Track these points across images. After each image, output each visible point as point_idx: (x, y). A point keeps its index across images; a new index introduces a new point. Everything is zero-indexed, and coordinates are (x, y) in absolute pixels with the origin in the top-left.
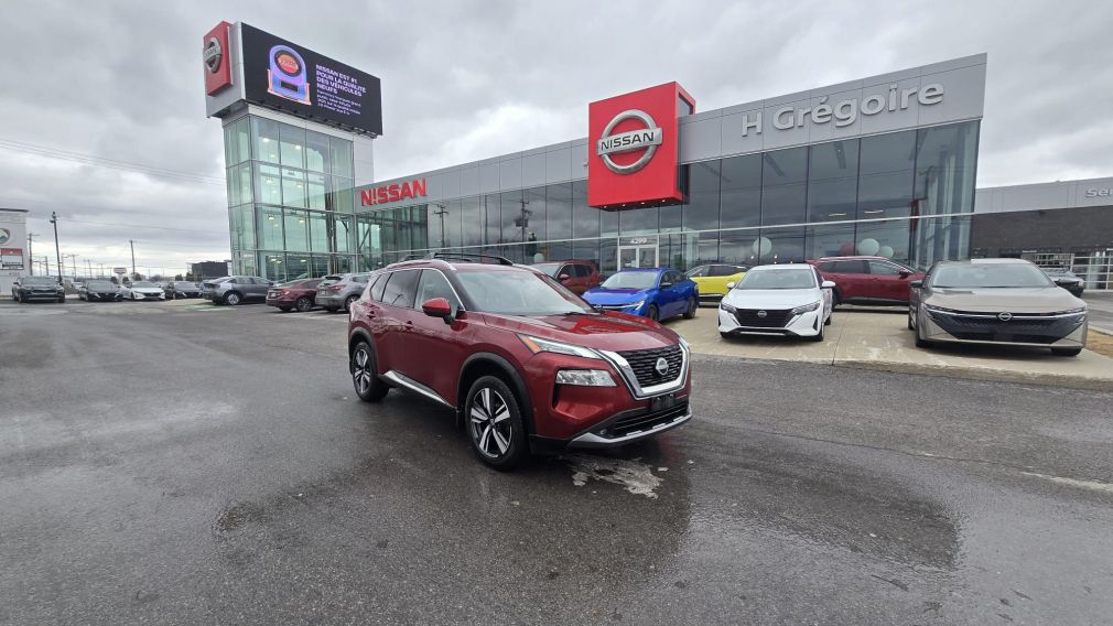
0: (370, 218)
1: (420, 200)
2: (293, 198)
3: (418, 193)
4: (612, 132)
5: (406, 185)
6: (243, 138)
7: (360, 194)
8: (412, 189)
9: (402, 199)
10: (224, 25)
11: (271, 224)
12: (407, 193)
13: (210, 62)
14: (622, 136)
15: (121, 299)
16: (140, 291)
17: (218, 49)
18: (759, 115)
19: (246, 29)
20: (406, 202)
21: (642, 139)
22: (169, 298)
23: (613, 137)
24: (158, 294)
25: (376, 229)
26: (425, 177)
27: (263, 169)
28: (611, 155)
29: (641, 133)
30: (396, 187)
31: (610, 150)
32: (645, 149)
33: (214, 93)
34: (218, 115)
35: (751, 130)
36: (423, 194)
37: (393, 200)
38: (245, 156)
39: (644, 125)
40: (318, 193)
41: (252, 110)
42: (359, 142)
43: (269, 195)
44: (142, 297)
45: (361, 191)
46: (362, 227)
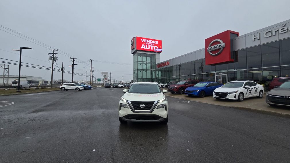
0: (159, 70)
1: (168, 66)
2: (144, 67)
3: (168, 64)
4: (211, 46)
5: (165, 63)
6: (136, 56)
8: (166, 63)
9: (165, 66)
10: (134, 37)
11: (140, 73)
12: (165, 65)
13: (132, 45)
14: (213, 46)
15: (118, 87)
16: (120, 86)
17: (133, 42)
18: (258, 35)
19: (137, 37)
20: (165, 67)
21: (219, 46)
22: (124, 87)
23: (211, 47)
25: (160, 72)
26: (169, 61)
27: (139, 62)
28: (211, 52)
29: (218, 45)
30: (163, 63)
31: (210, 50)
32: (220, 49)
33: (132, 50)
34: (132, 53)
35: (256, 39)
37: (163, 66)
38: (136, 61)
39: (219, 43)
40: (149, 66)
41: (138, 52)
42: (157, 54)
43: (140, 67)
44: (120, 87)
45: (157, 64)
46: (157, 72)
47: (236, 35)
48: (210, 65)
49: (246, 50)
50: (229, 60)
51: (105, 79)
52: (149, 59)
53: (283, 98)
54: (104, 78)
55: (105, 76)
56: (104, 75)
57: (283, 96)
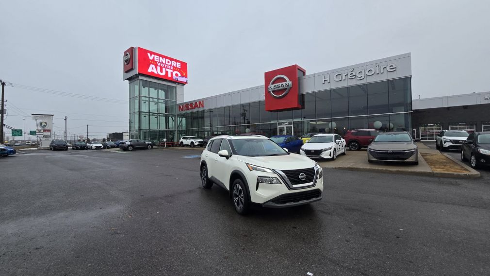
0: (182, 116)
1: (201, 109)
2: (154, 108)
3: (201, 106)
4: (273, 83)
5: (196, 103)
6: (137, 87)
7: (178, 107)
8: (198, 104)
9: (195, 108)
10: (132, 48)
11: (145, 120)
12: (196, 106)
13: (126, 61)
14: (277, 84)
15: (87, 149)
16: (94, 146)
17: (129, 56)
18: (328, 76)
19: (140, 49)
20: (196, 110)
21: (284, 85)
22: (104, 148)
23: (274, 85)
24: (101, 147)
25: (184, 119)
26: (203, 100)
27: (143, 98)
28: (273, 92)
29: (284, 83)
30: (192, 104)
31: (272, 90)
32: (286, 89)
33: (127, 71)
34: (127, 79)
35: (326, 81)
36: (203, 106)
37: (191, 109)
38: (137, 94)
39: (285, 80)
40: (162, 106)
41: (140, 77)
42: (178, 87)
43: (145, 108)
44: (95, 148)
45: (179, 105)
46: (179, 119)
47: (302, 73)
48: (270, 111)
49: (315, 95)
50: (296, 106)
51: (45, 131)
52: (162, 94)
53: (388, 153)
54: (40, 128)
55: (44, 124)
56: (39, 121)
57: (387, 151)
